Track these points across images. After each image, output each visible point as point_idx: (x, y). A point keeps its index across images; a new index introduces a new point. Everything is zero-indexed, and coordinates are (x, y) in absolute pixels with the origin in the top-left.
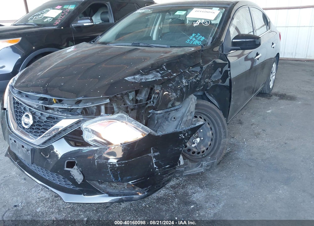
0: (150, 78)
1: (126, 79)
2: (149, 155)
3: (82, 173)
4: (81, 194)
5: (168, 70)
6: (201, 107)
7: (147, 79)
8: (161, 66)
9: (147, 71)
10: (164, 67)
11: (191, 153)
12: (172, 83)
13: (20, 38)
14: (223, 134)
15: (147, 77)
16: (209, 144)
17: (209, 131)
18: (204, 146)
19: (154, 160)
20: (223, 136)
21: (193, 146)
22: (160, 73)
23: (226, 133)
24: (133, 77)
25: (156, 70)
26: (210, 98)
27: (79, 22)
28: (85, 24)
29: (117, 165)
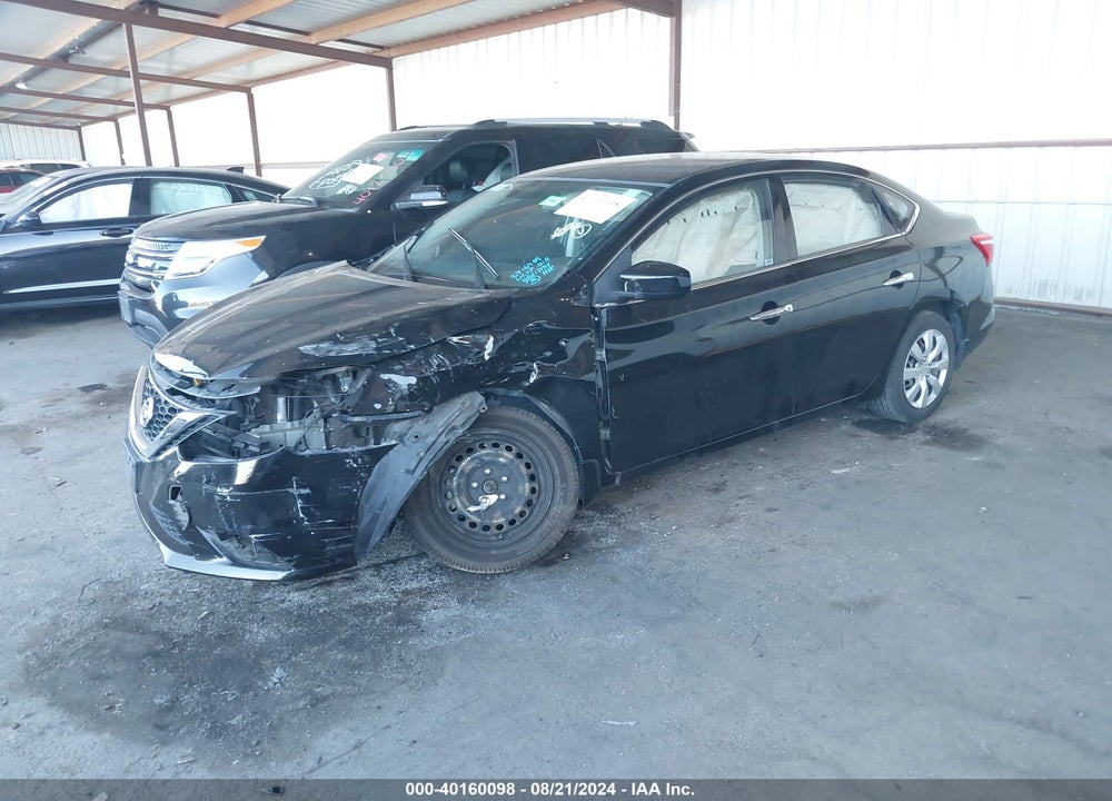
0: (351, 349)
1: (302, 348)
2: (290, 490)
3: (189, 510)
4: (191, 555)
5: (398, 335)
6: (503, 424)
7: (342, 351)
8: (387, 328)
9: (349, 336)
10: (392, 330)
11: (466, 524)
12: (402, 364)
13: (263, 238)
14: (559, 494)
15: (344, 347)
16: (518, 510)
17: (524, 482)
18: (503, 516)
19: (300, 503)
20: (557, 499)
21: (472, 509)
22: (377, 343)
23: (566, 493)
24: (315, 346)
25: (369, 334)
26: (544, 406)
27: (413, 196)
28: (425, 204)
29: (228, 498)
